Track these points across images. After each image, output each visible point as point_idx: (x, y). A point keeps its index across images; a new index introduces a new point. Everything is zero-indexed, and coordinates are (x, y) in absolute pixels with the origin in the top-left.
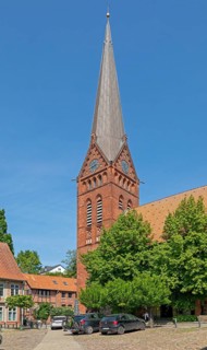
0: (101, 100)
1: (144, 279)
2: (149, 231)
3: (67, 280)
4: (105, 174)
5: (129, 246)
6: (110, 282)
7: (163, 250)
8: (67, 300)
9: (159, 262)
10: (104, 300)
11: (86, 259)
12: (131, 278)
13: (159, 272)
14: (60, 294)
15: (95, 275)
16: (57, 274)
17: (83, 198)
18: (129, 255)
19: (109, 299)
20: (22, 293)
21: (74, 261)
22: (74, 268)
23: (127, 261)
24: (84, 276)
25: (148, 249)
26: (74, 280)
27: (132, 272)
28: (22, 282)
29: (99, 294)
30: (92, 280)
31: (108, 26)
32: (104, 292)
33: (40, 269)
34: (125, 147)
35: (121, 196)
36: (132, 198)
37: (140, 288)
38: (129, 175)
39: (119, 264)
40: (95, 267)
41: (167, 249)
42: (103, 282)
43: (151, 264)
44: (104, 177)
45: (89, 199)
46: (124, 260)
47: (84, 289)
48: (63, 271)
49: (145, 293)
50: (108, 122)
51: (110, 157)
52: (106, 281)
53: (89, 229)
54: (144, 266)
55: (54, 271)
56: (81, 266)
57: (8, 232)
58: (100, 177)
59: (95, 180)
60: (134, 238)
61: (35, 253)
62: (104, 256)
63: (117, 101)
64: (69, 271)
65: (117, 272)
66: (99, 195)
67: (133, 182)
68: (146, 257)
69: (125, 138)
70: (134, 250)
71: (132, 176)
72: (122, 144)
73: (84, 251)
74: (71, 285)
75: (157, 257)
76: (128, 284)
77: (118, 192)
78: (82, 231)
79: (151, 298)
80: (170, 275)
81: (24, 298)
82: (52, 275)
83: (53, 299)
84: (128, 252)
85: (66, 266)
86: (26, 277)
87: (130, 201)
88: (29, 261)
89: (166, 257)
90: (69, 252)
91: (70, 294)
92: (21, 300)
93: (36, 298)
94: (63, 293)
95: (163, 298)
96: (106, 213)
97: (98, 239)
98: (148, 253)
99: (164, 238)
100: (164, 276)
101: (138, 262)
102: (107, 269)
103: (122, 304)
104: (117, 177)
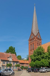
0: (33, 23)
1: (43, 60)
2: (44, 50)
3: (27, 61)
4: (34, 38)
5: (40, 53)
6: (36, 61)
7: (47, 54)
8: (27, 65)
9: (46, 57)
10: (34, 65)
11: (31, 57)
12: (40, 60)
13: (46, 59)
14: (25, 64)
15: (32, 60)
16: (25, 60)
17: (30, 44)
18: (40, 55)
19: (36, 65)
20: (18, 64)
21: (28, 57)
22: (28, 59)
23: (39, 57)
24: (30, 60)
25: (44, 54)
26: (28, 61)
27: (40, 59)
28: (18, 62)
29: (33, 64)
30: (32, 61)
31: (35, 7)
32: (34, 63)
33: (21, 59)
34: (39, 32)
35: (38, 43)
36: (40, 43)
37: (42, 62)
38: (39, 38)
39: (38, 57)
40: (33, 58)
41: (48, 54)
42: (34, 61)
43: (44, 57)
44: (34, 39)
45: (31, 44)
46: (39, 56)
47: (30, 63)
48: (26, 59)
49: (43, 63)
50: (35, 28)
51: (35, 35)
52: (35, 61)
53: (31, 50)
54: (43, 58)
55: (24, 59)
56: (30, 58)
57: (15, 52)
58: (33, 39)
59: (32, 40)
60: (41, 52)
61: (20, 56)
62: (34, 56)
63: (37, 23)
64: (27, 59)
65: (37, 59)
66: (33, 43)
67: (40, 40)
68: (43, 56)
69: (38, 30)
70: (41, 54)
71: (40, 39)
72: (38, 32)
73: (30, 55)
74: (28, 62)
75: (46, 56)
76: (39, 62)
77: (37, 42)
78: (30, 51)
79: (44, 64)
80: (49, 59)
81: (19, 65)
82: (24, 60)
83: (24, 65)
84: (39, 55)
85: (26, 58)
86: (19, 61)
87: (40, 44)
88: (19, 57)
89: (48, 55)
90: (27, 55)
91: (27, 64)
92: (18, 65)
93: (21, 65)
94: (26, 64)
95: (47, 64)
96: (35, 47)
97: (33, 52)
98: (44, 55)
99: (47, 51)
100: (47, 60)
101: (42, 57)
102: (35, 59)
103: (38, 66)
104: (37, 39)
